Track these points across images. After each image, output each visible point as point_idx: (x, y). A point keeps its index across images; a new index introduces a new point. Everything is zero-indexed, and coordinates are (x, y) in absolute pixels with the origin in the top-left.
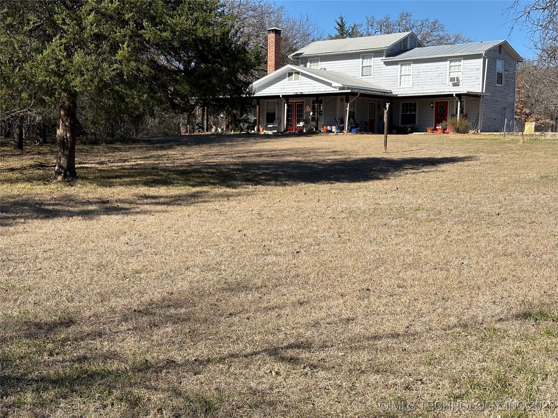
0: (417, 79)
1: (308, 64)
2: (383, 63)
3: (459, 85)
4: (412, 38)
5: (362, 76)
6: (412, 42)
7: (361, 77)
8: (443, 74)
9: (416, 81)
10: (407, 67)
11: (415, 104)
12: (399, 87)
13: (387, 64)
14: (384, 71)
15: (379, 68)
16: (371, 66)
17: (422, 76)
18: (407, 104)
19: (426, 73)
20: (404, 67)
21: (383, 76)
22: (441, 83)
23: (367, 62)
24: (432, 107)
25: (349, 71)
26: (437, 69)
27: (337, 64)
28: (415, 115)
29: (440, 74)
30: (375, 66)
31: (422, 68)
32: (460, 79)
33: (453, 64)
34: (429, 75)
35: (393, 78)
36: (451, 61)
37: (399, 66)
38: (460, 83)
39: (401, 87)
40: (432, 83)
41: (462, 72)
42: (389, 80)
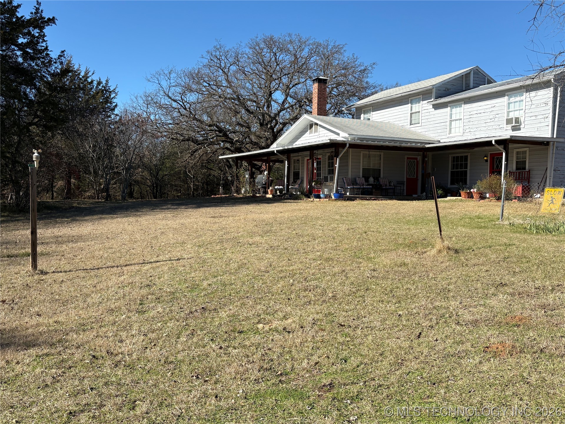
0: (469, 124)
1: (362, 116)
2: (431, 107)
3: (519, 129)
4: (478, 74)
5: (411, 124)
6: (476, 79)
7: (409, 126)
8: (499, 115)
9: (467, 127)
10: (458, 109)
11: (466, 157)
12: (448, 136)
13: (436, 107)
14: (432, 116)
15: (428, 114)
16: (419, 112)
17: (474, 119)
18: (458, 157)
19: (479, 115)
20: (454, 110)
21: (432, 123)
22: (498, 127)
23: (416, 107)
24: (487, 161)
25: (397, 119)
26: (493, 109)
27: (387, 113)
28: (466, 172)
29: (497, 116)
30: (423, 112)
31: (475, 109)
32: (522, 120)
33: (512, 99)
34: (483, 118)
35: (442, 124)
36: (510, 96)
37: (449, 108)
38: (521, 126)
39: (451, 135)
40: (485, 129)
41: (524, 110)
42: (438, 128)
